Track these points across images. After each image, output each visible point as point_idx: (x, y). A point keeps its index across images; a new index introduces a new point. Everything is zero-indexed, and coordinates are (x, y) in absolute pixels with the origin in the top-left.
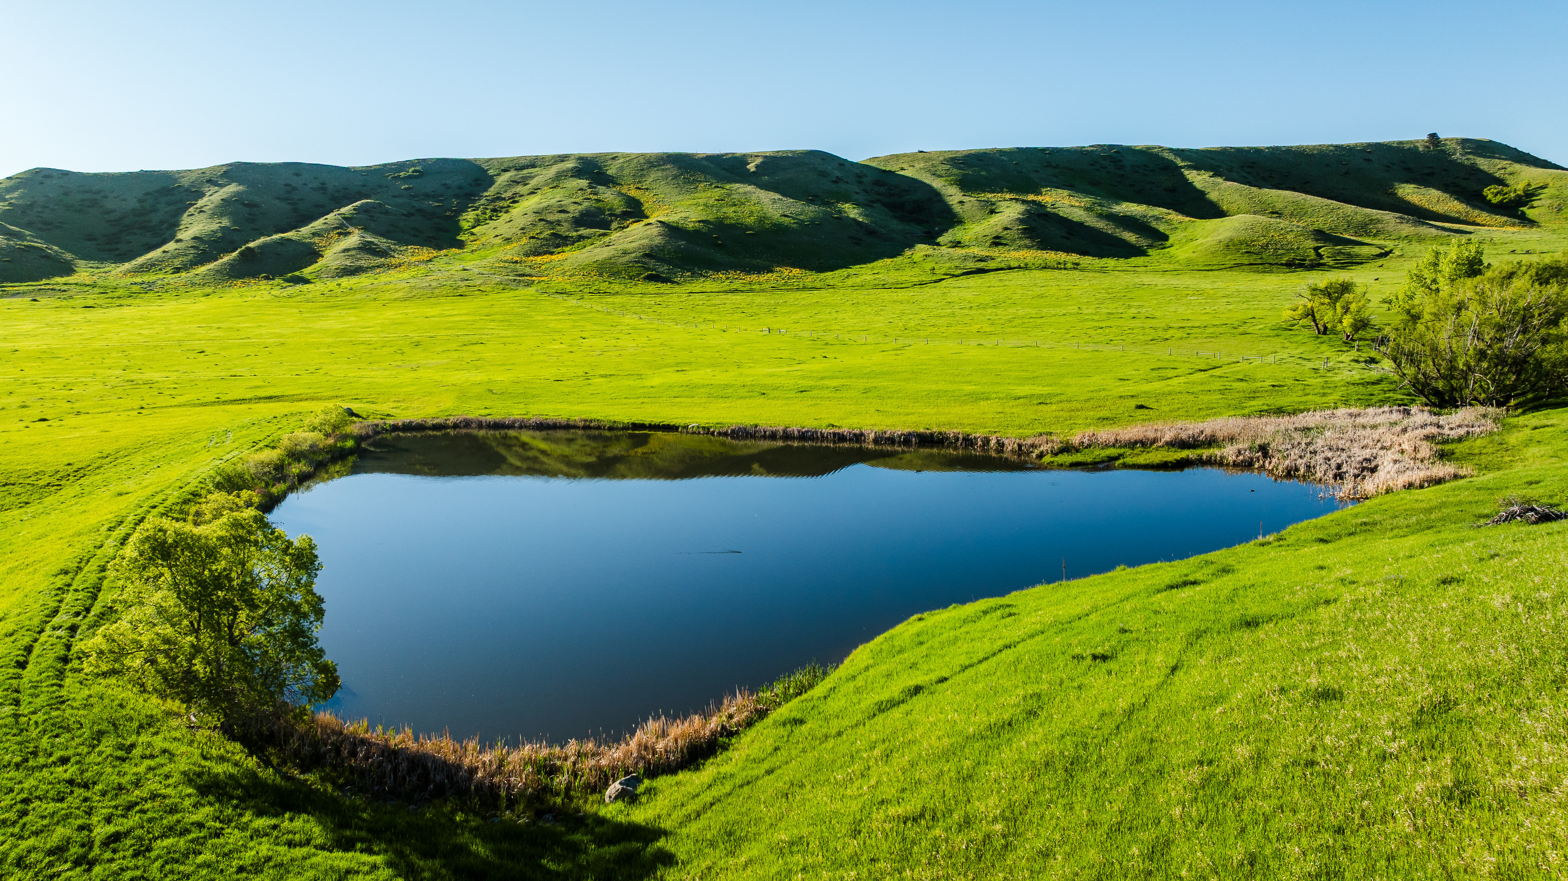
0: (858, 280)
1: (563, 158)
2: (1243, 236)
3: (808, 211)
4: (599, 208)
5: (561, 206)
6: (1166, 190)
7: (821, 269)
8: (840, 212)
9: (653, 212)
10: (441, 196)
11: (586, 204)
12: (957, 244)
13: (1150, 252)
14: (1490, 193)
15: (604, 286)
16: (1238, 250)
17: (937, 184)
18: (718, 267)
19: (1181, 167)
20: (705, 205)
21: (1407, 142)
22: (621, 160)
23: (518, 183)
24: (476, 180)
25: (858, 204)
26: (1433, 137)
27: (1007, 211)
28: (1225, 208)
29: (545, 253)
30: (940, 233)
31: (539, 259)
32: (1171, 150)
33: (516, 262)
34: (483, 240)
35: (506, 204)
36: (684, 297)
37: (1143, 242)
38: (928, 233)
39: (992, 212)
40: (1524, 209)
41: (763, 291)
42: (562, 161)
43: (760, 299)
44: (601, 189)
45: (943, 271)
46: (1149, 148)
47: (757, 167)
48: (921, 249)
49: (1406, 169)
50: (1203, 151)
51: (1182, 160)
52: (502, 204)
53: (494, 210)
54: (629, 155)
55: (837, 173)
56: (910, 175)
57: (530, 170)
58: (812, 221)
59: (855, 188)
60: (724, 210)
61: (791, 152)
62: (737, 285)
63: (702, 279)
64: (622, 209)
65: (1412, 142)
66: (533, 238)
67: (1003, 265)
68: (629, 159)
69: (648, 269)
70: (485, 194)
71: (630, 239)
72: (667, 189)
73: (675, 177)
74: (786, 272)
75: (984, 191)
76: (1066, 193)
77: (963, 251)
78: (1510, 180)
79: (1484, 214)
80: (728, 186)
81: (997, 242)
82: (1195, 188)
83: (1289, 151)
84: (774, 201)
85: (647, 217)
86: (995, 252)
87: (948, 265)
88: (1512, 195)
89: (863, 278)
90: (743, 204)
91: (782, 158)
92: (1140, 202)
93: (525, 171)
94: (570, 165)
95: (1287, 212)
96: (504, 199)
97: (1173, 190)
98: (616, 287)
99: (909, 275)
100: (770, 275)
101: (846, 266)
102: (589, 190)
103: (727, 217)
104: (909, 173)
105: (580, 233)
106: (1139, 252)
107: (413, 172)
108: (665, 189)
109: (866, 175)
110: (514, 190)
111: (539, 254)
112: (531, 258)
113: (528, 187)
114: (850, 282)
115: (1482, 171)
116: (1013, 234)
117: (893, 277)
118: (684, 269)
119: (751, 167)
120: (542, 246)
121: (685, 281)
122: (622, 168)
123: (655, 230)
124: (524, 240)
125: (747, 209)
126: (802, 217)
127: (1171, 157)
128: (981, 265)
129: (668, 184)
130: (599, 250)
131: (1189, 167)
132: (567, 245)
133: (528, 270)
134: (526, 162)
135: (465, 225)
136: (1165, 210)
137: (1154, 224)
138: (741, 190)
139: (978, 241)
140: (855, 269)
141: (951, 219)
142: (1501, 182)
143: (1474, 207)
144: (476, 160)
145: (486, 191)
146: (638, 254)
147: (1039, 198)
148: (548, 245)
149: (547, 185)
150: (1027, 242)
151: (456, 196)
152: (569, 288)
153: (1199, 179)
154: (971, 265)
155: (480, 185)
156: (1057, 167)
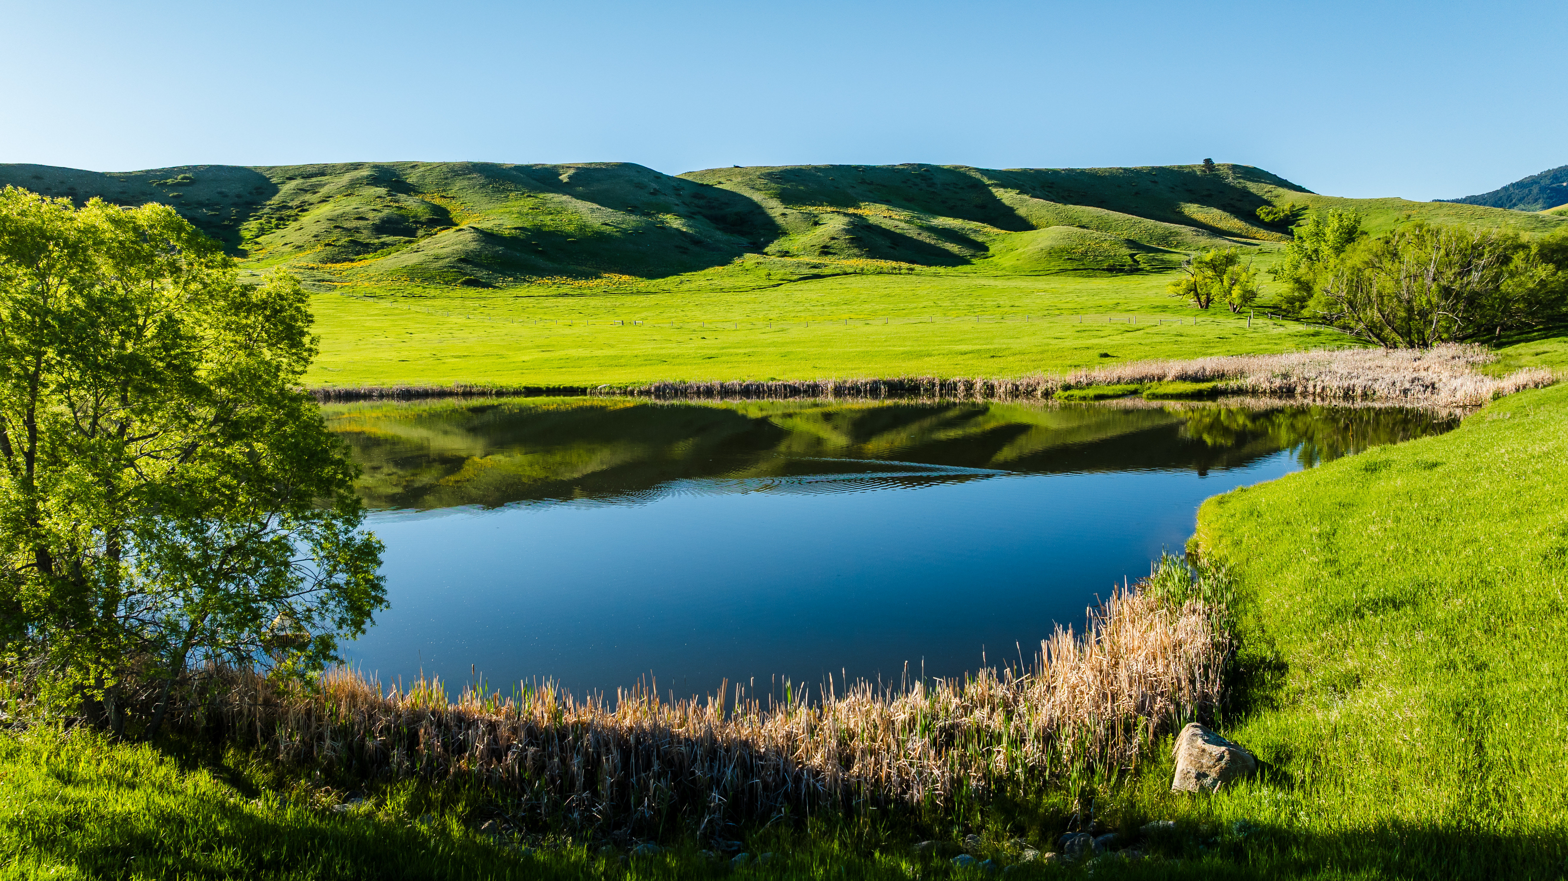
0: (693, 286)
1: (357, 166)
2: (1062, 244)
3: (631, 221)
4: (402, 216)
5: (358, 213)
6: (976, 206)
7: (651, 276)
8: (662, 222)
9: (463, 219)
10: (217, 204)
11: (386, 211)
12: (785, 254)
13: (974, 261)
14: (1262, 212)
15: (418, 291)
16: (1060, 257)
17: (757, 197)
18: (542, 272)
19: (989, 185)
20: (519, 213)
21: (1186, 167)
22: (422, 169)
23: (306, 191)
24: (256, 189)
25: (680, 215)
26: (1208, 161)
27: (831, 222)
28: (1034, 223)
29: (344, 260)
30: (767, 243)
31: (338, 266)
32: (978, 170)
33: (313, 268)
34: (270, 248)
35: (293, 212)
36: (510, 301)
37: (966, 252)
38: (754, 243)
39: (816, 224)
40: (1293, 227)
41: (595, 295)
42: (356, 169)
43: (593, 302)
44: (402, 197)
45: (779, 277)
46: (956, 167)
47: (570, 177)
48: (750, 259)
49: (1188, 191)
50: (1005, 172)
51: (989, 179)
52: (289, 212)
53: (280, 219)
54: (430, 164)
55: (654, 185)
56: (728, 189)
57: (319, 178)
58: (636, 230)
59: (673, 199)
60: (541, 218)
61: (604, 164)
62: (565, 289)
63: (527, 284)
64: (427, 216)
65: (1190, 167)
66: (326, 245)
67: (838, 271)
68: (431, 168)
69: (465, 274)
70: (268, 203)
71: (442, 245)
72: (476, 198)
73: (483, 186)
74: (616, 277)
75: (805, 204)
76: (884, 207)
77: (795, 260)
78: (1276, 202)
79: (1262, 231)
80: (541, 196)
81: (825, 251)
82: (1003, 204)
83: (1083, 173)
84: (593, 211)
85: (457, 225)
86: (826, 260)
87: (783, 271)
88: (1282, 214)
89: (698, 283)
90: (559, 212)
91: (595, 170)
92: (955, 216)
93: (314, 180)
94: (365, 173)
95: (1092, 225)
96: (291, 208)
97: (983, 207)
98: (433, 292)
99: (742, 281)
100: (599, 280)
101: (676, 273)
102: (389, 198)
103: (545, 225)
104: (727, 186)
105: (382, 240)
106: (964, 261)
107: (183, 179)
108: (473, 198)
109: (683, 189)
110: (302, 199)
111: (338, 262)
112: (329, 265)
113: (318, 195)
114: (685, 287)
115: (1252, 194)
116: (841, 243)
117: (728, 282)
118: (504, 275)
119: (564, 178)
120: (339, 253)
121: (508, 286)
122: (423, 177)
123: (468, 236)
124: (319, 248)
125: (565, 218)
126: (624, 226)
127: (978, 176)
128: (816, 271)
129: (476, 192)
130: (407, 256)
131: (996, 185)
132: (369, 253)
133: (327, 277)
134: (315, 170)
135: (247, 235)
136: (980, 224)
137: (972, 236)
138: (555, 200)
139: (806, 251)
140: (686, 276)
141: (774, 231)
142: (1268, 203)
143: (1253, 224)
144: (256, 168)
145: (270, 199)
146: (453, 260)
147: (859, 212)
148: (348, 253)
149: (340, 193)
150: (856, 251)
151: (235, 205)
152: (378, 292)
153: (1007, 196)
154: (806, 271)
155: (262, 193)
156: (871, 183)
